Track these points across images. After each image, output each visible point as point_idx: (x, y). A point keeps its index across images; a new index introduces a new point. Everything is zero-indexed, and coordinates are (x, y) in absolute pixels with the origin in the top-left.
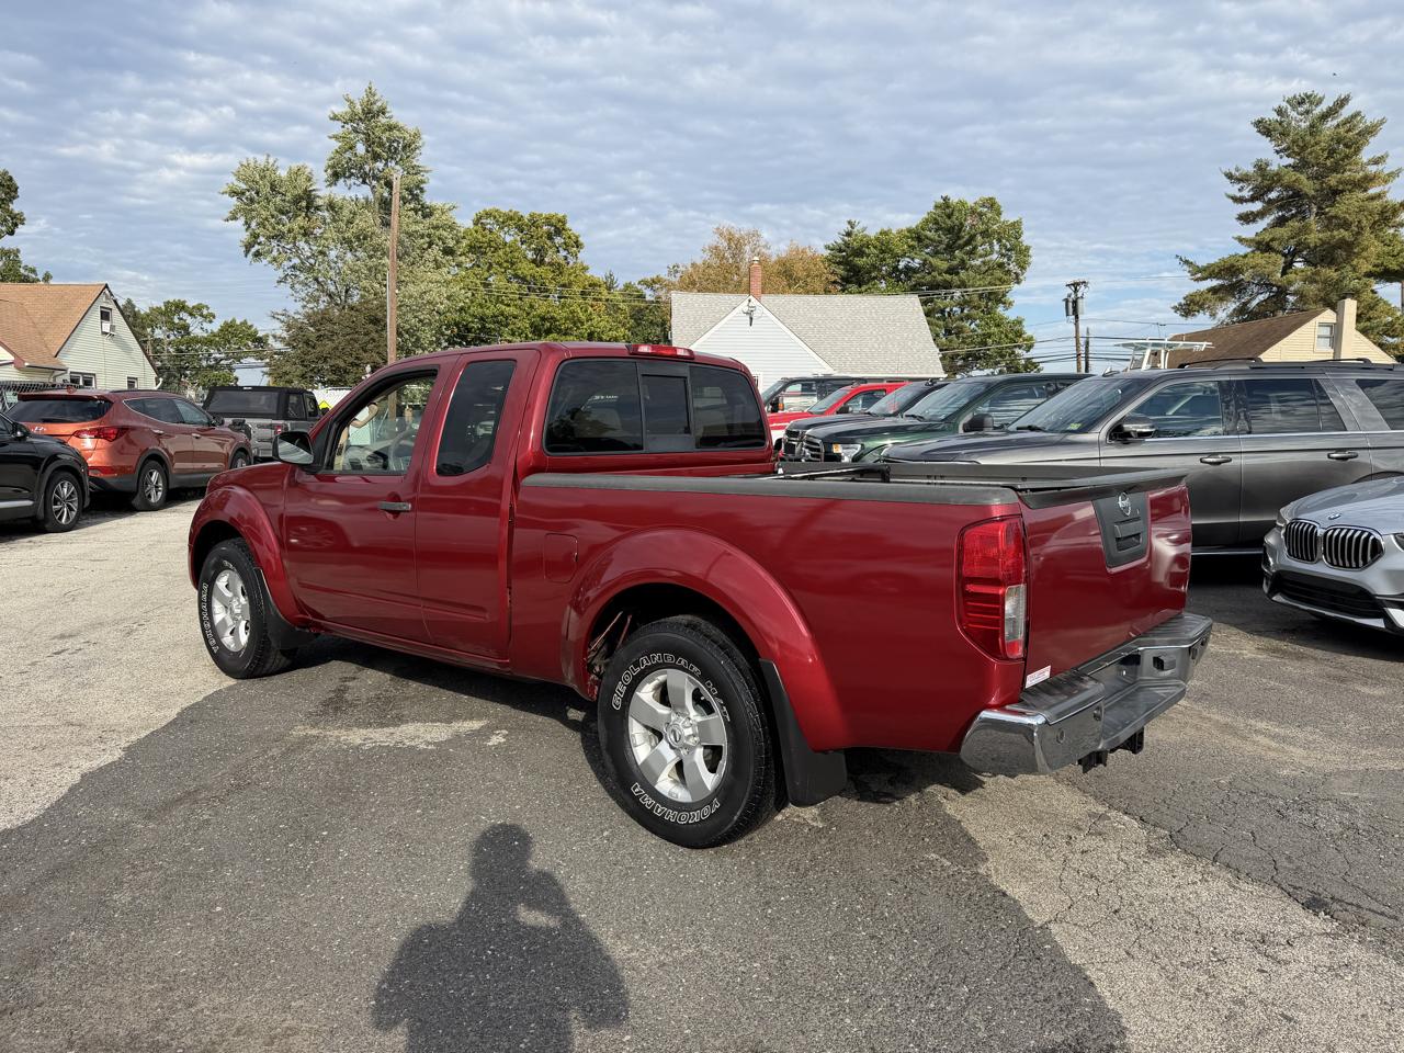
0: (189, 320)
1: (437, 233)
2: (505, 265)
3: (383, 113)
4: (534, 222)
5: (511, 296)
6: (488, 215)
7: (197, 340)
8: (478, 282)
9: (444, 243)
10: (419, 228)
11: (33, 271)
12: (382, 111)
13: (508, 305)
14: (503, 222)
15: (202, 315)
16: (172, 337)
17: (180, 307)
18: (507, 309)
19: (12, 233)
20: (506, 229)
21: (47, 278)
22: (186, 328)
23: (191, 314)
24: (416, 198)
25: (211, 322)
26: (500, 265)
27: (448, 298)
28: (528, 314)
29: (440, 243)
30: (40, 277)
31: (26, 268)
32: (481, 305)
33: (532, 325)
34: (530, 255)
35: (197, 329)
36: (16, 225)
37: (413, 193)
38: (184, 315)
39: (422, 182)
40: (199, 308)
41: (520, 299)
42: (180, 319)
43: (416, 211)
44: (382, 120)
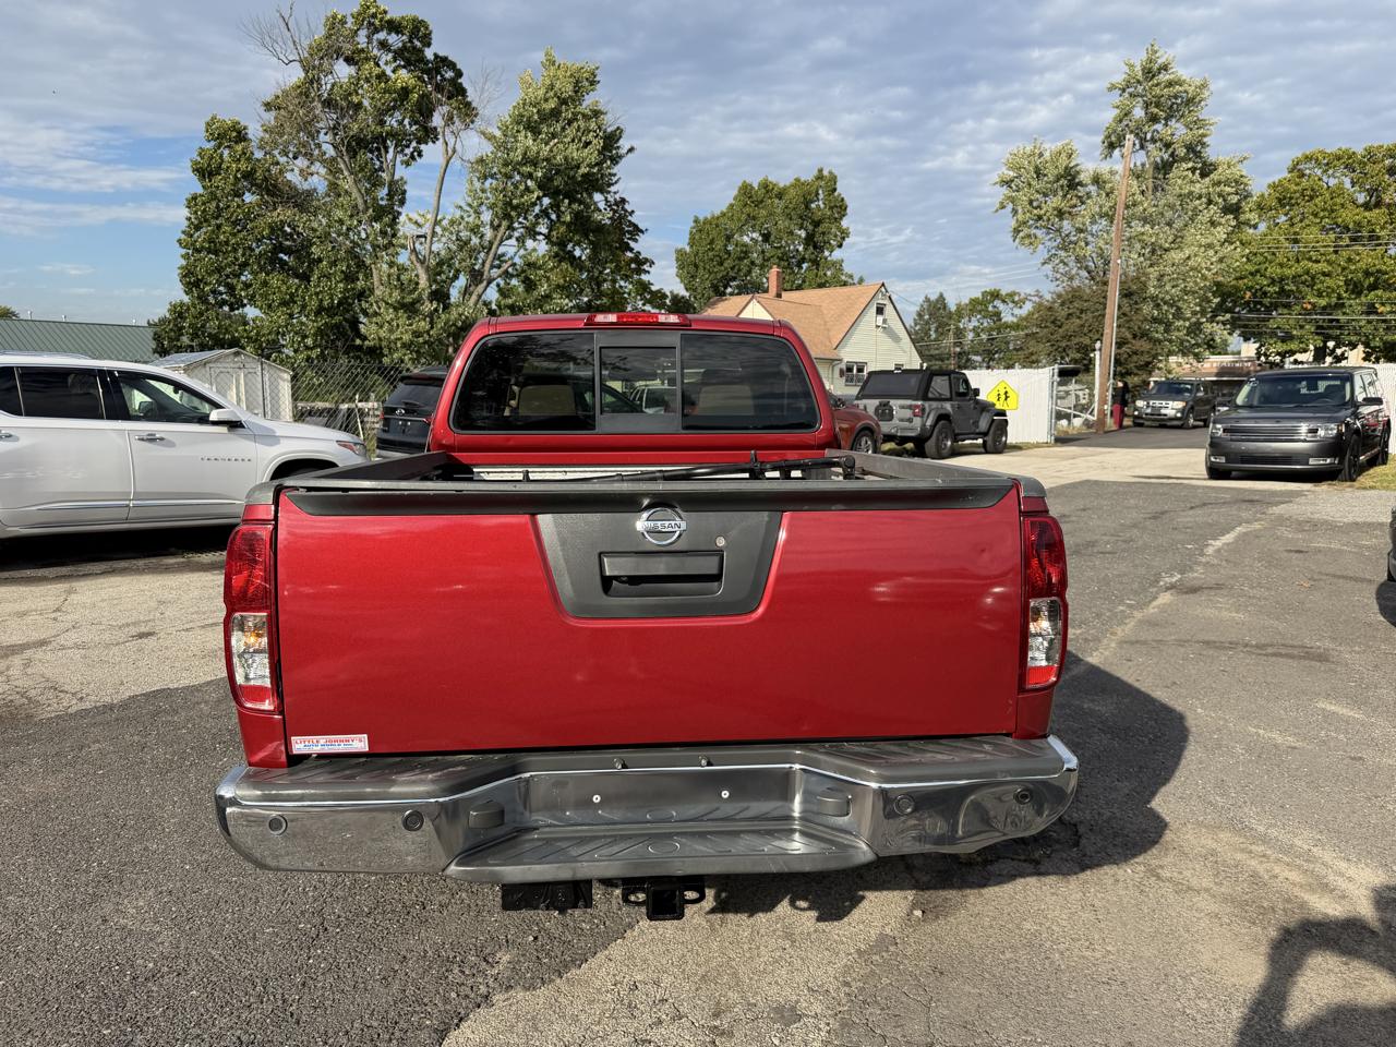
0: (1001, 307)
1: (1218, 189)
2: (1322, 214)
3: (1166, 70)
4: (1371, 155)
5: (1322, 250)
6: (1308, 158)
7: (1007, 326)
8: (1282, 238)
9: (1224, 200)
10: (1197, 188)
11: (851, 277)
12: (1165, 68)
13: (1317, 262)
14: (1328, 164)
15: (1013, 302)
16: (985, 324)
17: (995, 295)
18: (1315, 266)
19: (840, 246)
20: (1330, 172)
21: (861, 281)
22: (998, 315)
23: (1004, 301)
24: (1198, 155)
25: (1021, 307)
26: (1316, 215)
27: (1221, 260)
28: (1344, 269)
29: (1221, 200)
30: (856, 281)
31: (847, 275)
32: (1281, 265)
33: (1347, 283)
34: (1361, 198)
35: (1009, 315)
36: (843, 239)
37: (1194, 149)
38: (997, 303)
39: (1204, 136)
40: (1012, 295)
41: (1336, 252)
42: (995, 307)
43: (1193, 170)
44: (1164, 77)
